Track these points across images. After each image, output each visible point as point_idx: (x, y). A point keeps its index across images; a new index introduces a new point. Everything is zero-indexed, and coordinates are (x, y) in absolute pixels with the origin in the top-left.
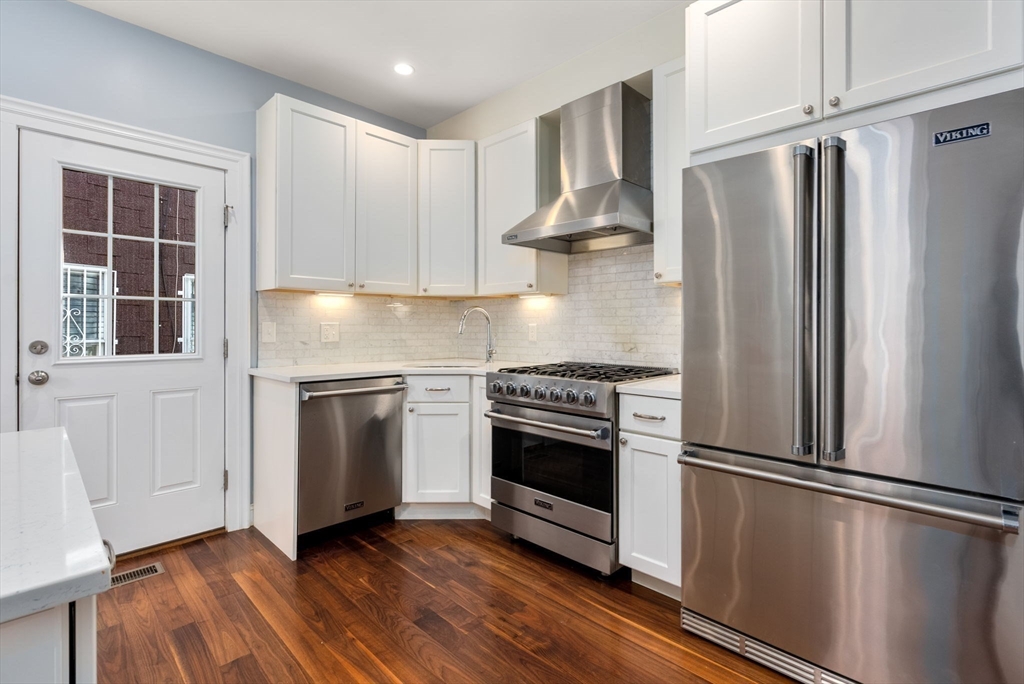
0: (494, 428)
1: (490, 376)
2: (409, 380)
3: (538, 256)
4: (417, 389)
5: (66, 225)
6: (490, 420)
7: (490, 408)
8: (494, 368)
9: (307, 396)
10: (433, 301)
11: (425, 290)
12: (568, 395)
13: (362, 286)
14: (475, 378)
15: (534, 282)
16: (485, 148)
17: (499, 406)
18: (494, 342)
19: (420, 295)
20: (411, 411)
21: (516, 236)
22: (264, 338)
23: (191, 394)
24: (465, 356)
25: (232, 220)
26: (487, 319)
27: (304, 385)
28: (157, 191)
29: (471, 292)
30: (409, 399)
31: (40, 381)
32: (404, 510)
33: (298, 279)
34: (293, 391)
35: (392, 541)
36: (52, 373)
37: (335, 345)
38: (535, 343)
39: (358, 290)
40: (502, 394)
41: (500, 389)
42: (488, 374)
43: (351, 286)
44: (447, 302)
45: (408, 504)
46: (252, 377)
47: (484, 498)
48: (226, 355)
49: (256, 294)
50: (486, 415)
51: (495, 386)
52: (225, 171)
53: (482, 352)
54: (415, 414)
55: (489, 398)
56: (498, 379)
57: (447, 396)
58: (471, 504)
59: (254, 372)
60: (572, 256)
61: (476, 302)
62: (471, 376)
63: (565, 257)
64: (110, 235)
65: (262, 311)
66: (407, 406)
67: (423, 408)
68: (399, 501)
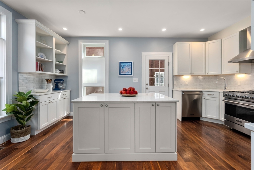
0: (225, 103)
1: (224, 92)
2: (204, 92)
3: (239, 64)
4: (205, 94)
5: (150, 68)
6: (224, 101)
7: (224, 99)
8: (226, 91)
9: (183, 93)
10: (209, 76)
11: (207, 74)
12: (251, 97)
13: (193, 74)
14: (220, 93)
15: (238, 71)
16: (224, 40)
17: (226, 99)
18: (227, 85)
19: (206, 75)
20: (204, 98)
21: (232, 61)
22: (175, 83)
23: (164, 92)
24: (219, 88)
25: (170, 64)
26: (225, 80)
27: (183, 92)
28: (159, 61)
29: (220, 74)
30: (204, 96)
31: (147, 89)
32: (202, 118)
33: (181, 73)
34: (181, 93)
35: (200, 123)
36: (148, 88)
37: (187, 85)
38: (240, 86)
39: (192, 75)
40: (227, 96)
41: (227, 95)
42: (223, 92)
43: (191, 74)
44: (213, 76)
45: (203, 117)
46: (173, 90)
47: (223, 119)
48: (169, 86)
49: (173, 76)
50: (223, 100)
51: (225, 94)
52: (168, 56)
53: (223, 87)
54: (205, 99)
55: (224, 97)
56: (226, 93)
57: (213, 96)
58: (219, 120)
59: (173, 89)
60: (252, 63)
61: (221, 76)
62: (219, 92)
63: (250, 64)
64: (154, 68)
65: (174, 79)
66: (203, 98)
67: (207, 98)
68: (201, 116)
